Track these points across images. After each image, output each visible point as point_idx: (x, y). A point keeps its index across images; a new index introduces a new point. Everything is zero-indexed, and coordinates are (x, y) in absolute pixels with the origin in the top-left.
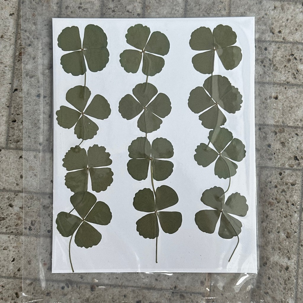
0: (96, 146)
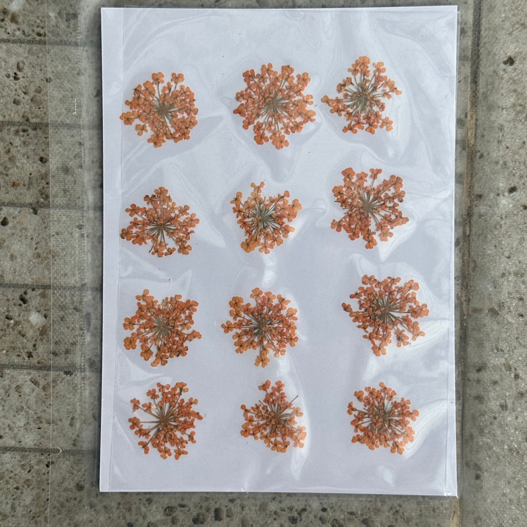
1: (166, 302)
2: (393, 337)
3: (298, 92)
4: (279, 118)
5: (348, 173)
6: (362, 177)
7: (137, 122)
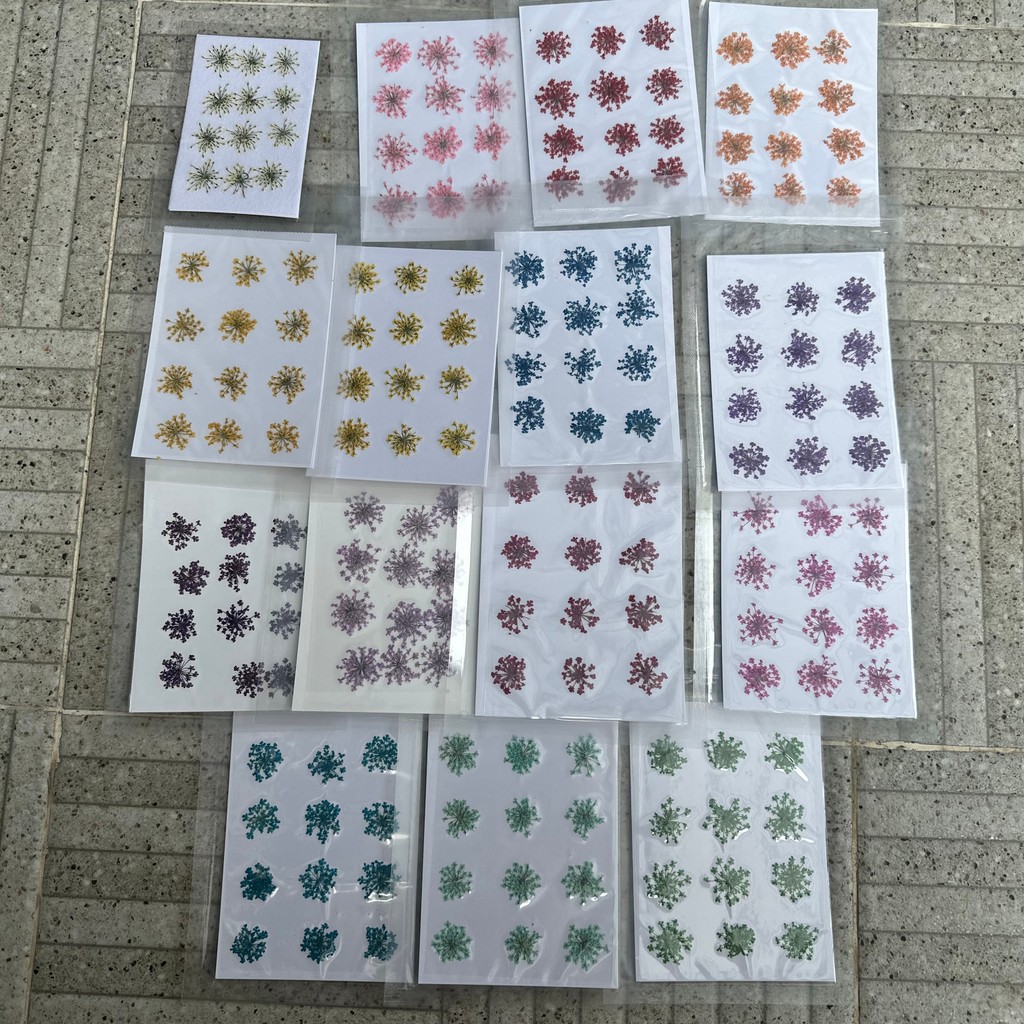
1: (737, 136)
2: (849, 156)
3: (802, 44)
4: (793, 55)
5: (826, 82)
6: (833, 84)
7: (724, 53)
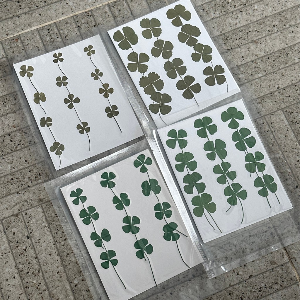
0: (150, 73)
